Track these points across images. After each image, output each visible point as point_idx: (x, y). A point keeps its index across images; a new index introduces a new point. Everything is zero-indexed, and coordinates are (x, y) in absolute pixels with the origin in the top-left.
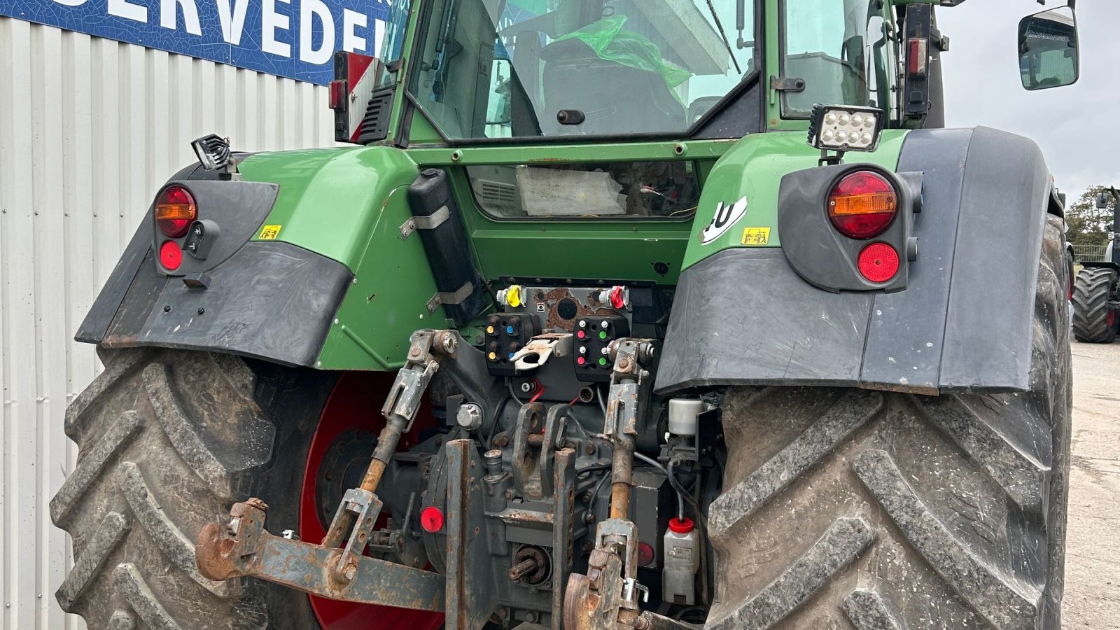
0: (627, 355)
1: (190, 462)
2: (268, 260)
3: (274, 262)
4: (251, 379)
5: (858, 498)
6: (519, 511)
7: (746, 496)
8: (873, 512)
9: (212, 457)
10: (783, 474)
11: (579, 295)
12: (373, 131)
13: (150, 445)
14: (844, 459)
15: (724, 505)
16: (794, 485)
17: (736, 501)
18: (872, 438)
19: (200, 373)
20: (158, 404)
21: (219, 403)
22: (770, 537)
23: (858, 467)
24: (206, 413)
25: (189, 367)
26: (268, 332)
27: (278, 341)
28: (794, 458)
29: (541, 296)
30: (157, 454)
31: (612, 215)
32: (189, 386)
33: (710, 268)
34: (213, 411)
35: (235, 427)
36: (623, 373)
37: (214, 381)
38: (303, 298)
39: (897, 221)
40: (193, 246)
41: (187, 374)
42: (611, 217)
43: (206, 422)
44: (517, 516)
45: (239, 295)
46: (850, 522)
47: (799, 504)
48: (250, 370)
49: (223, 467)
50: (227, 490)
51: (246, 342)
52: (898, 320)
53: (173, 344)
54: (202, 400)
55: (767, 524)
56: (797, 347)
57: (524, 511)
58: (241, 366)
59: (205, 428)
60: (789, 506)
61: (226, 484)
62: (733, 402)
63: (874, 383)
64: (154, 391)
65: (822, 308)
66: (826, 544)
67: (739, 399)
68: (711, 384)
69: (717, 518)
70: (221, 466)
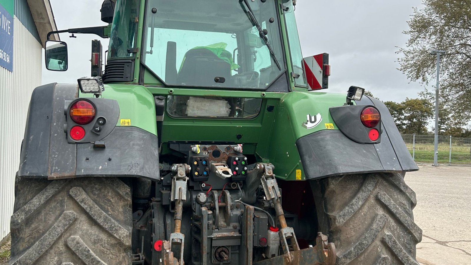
0: (269, 169)
1: (111, 231)
2: (133, 135)
3: (136, 136)
4: (129, 190)
5: (379, 207)
6: (218, 234)
7: (350, 211)
8: (384, 211)
9: (122, 227)
10: (360, 203)
11: (222, 148)
13: (82, 227)
14: (372, 196)
15: (342, 215)
16: (363, 205)
17: (346, 213)
18: (377, 189)
19: (100, 190)
20: (86, 206)
21: (114, 202)
22: (357, 223)
23: (380, 198)
24: (109, 208)
25: (92, 188)
27: (151, 170)
28: (362, 197)
29: (205, 149)
30: (88, 230)
31: (223, 117)
32: (96, 196)
34: (112, 207)
35: (122, 212)
36: (270, 176)
37: (108, 192)
38: (151, 151)
39: (379, 123)
40: (98, 129)
41: (93, 191)
42: (223, 118)
43: (110, 212)
44: (219, 236)
45: (126, 151)
46: (382, 214)
47: (364, 211)
48: (128, 186)
49: (127, 231)
50: (129, 241)
51: (141, 171)
52: (383, 152)
54: (106, 202)
55: (355, 219)
56: (362, 161)
57: (220, 233)
58: (123, 184)
59: (111, 215)
60: (361, 212)
61: (129, 239)
62: (333, 182)
63: (388, 170)
64: (81, 200)
65: (363, 149)
66: (378, 222)
67: (335, 180)
68: (342, 174)
69: (340, 220)
70: (126, 231)
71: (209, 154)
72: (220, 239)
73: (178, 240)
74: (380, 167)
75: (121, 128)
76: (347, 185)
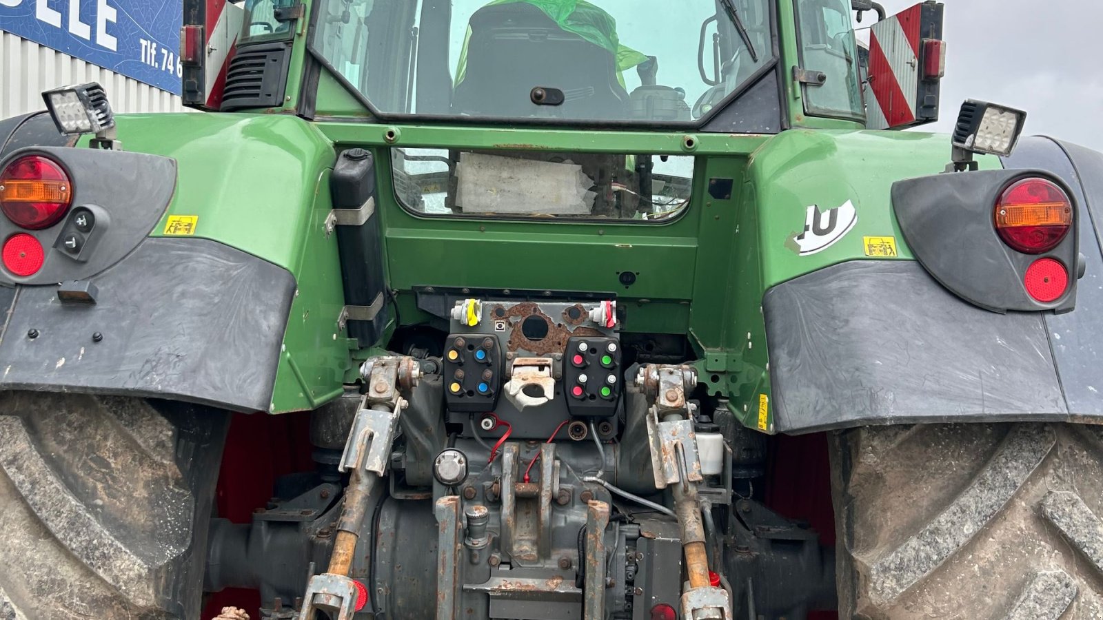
0: (673, 386)
1: (88, 558)
2: (190, 264)
3: (200, 267)
4: (170, 433)
5: (1048, 547)
6: (509, 580)
7: (923, 555)
8: (1067, 562)
9: (123, 549)
10: (966, 527)
11: (553, 311)
12: (257, 95)
13: (7, 539)
14: (1023, 504)
15: (892, 566)
16: (979, 537)
17: (910, 561)
18: (1049, 479)
19: (81, 428)
20: (22, 477)
21: (119, 470)
22: (950, 600)
23: (1052, 513)
24: (99, 486)
25: (59, 420)
26: (212, 365)
27: (227, 377)
28: (977, 507)
29: (499, 313)
30: (23, 551)
31: (573, 215)
32: (65, 448)
33: (829, 282)
34: (110, 482)
35: (145, 502)
36: (672, 407)
37: (105, 438)
38: (249, 317)
39: (1069, 235)
40: (73, 243)
41: (60, 430)
42: (572, 218)
43: (101, 499)
44: (510, 587)
45: (156, 314)
46: (1055, 577)
47: (982, 559)
48: (166, 421)
49: (142, 563)
50: (149, 595)
51: (184, 380)
52: (1080, 344)
53: (60, 387)
54: (91, 468)
55: (944, 585)
56: (983, 376)
57: (514, 580)
58: (152, 415)
59: (102, 507)
60: (970, 562)
61: (148, 587)
62: (875, 443)
63: (1084, 416)
64: (11, 458)
65: (994, 331)
66: (1031, 604)
67: (883, 439)
68: (893, 422)
69: (884, 582)
70: (139, 561)
71: (511, 329)
72: (512, 598)
73: (328, 600)
74: (1052, 401)
75: (161, 243)
76: (930, 459)
